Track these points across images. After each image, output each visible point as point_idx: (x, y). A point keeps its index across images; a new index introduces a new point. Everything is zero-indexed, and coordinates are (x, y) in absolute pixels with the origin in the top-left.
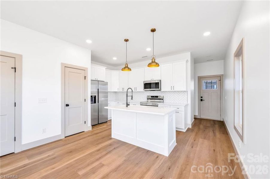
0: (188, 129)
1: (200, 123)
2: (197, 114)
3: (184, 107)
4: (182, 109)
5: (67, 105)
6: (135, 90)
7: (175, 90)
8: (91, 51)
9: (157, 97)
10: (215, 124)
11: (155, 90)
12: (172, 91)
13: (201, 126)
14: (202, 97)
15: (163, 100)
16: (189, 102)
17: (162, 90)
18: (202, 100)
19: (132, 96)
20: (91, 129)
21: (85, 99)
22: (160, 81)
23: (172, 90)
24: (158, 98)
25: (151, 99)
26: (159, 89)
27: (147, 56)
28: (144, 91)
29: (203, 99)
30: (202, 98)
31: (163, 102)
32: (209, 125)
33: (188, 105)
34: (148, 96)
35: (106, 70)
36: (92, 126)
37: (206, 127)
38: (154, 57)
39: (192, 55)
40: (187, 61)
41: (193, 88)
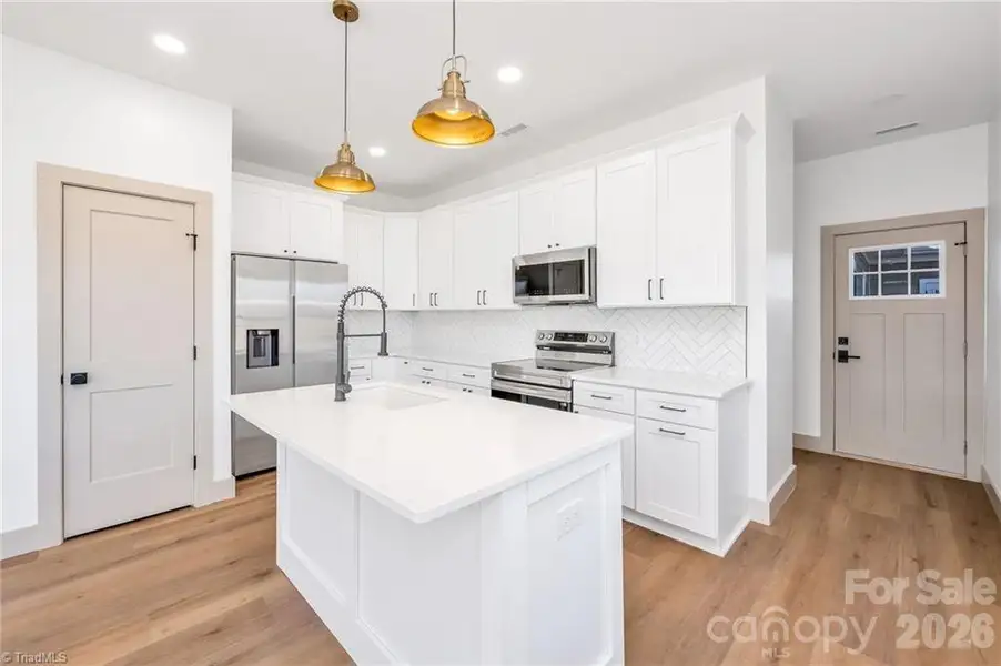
0: (752, 534)
1: (832, 491)
2: (814, 430)
3: (713, 405)
4: (706, 415)
5: (80, 379)
6: (481, 301)
7: (669, 300)
8: (235, 112)
9: (582, 337)
10: (930, 505)
11: (566, 304)
12: (654, 308)
13: (839, 520)
14: (844, 341)
15: (610, 352)
16: (759, 372)
17: (600, 304)
18: (843, 357)
19: (384, 337)
20: (232, 494)
21: (195, 348)
22: (592, 252)
23: (656, 302)
24: (588, 343)
25: (554, 348)
26: (585, 296)
27: (522, 127)
28: (517, 307)
29: (851, 349)
30: (843, 347)
31: (613, 365)
32: (885, 509)
33: (748, 387)
34: (542, 335)
35: (344, 209)
36: (239, 478)
37: (868, 531)
38: (460, 69)
39: (776, 96)
40: (742, 130)
41: (786, 292)
